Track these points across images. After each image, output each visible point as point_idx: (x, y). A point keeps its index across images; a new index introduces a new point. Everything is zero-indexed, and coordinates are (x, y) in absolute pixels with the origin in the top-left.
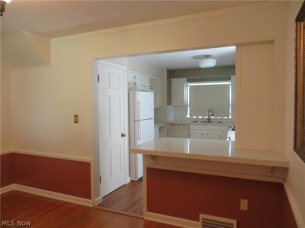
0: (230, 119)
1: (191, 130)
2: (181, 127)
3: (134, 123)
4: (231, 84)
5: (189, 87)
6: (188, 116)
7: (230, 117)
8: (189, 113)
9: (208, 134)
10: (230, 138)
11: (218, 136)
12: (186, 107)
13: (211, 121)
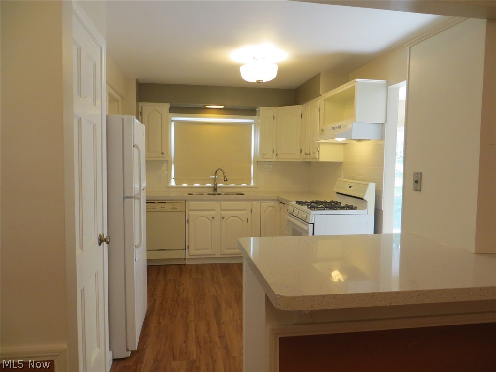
0: (252, 187)
1: (189, 210)
2: (168, 207)
3: (124, 201)
4: (253, 123)
5: (173, 123)
6: (173, 183)
7: (252, 184)
8: (173, 176)
9: (223, 218)
10: (313, 224)
11: (242, 221)
12: (167, 162)
13: (219, 191)
